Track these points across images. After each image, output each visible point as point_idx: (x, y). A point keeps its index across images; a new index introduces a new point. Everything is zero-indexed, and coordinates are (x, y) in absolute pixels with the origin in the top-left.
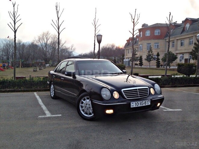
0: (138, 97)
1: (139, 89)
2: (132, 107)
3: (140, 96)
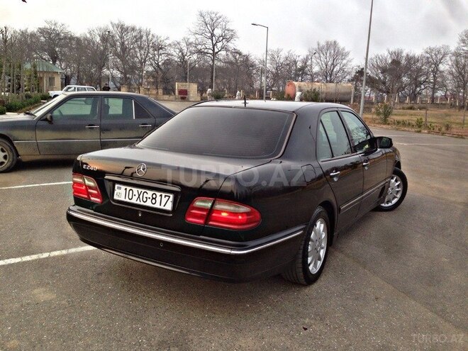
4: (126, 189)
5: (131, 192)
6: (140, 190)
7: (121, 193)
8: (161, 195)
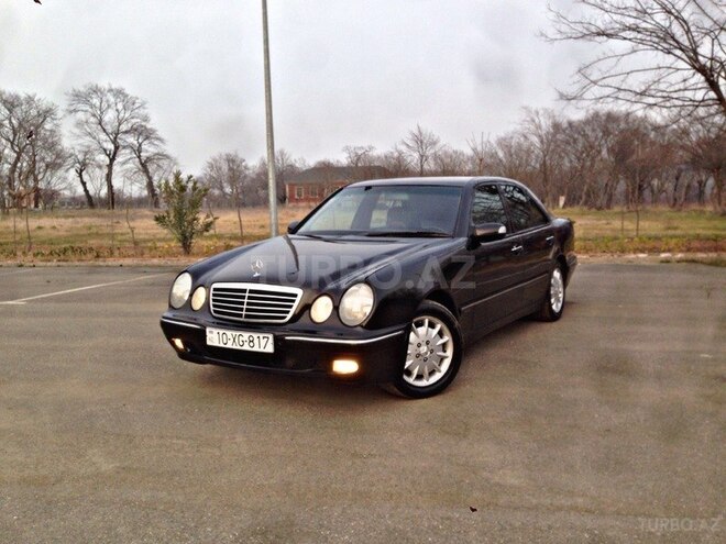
0: (240, 316)
1: (251, 291)
2: (209, 343)
3: (247, 316)
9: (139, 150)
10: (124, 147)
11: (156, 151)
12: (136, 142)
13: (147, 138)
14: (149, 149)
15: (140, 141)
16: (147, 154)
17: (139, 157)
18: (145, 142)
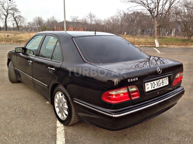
4: (151, 84)
5: (154, 83)
6: (157, 81)
7: (149, 87)
8: (165, 80)
9: (14, 15)
10: (9, 14)
11: (18, 15)
12: (13, 12)
13: (16, 11)
14: (16, 14)
15: (14, 12)
16: (16, 16)
17: (14, 16)
18: (15, 12)
